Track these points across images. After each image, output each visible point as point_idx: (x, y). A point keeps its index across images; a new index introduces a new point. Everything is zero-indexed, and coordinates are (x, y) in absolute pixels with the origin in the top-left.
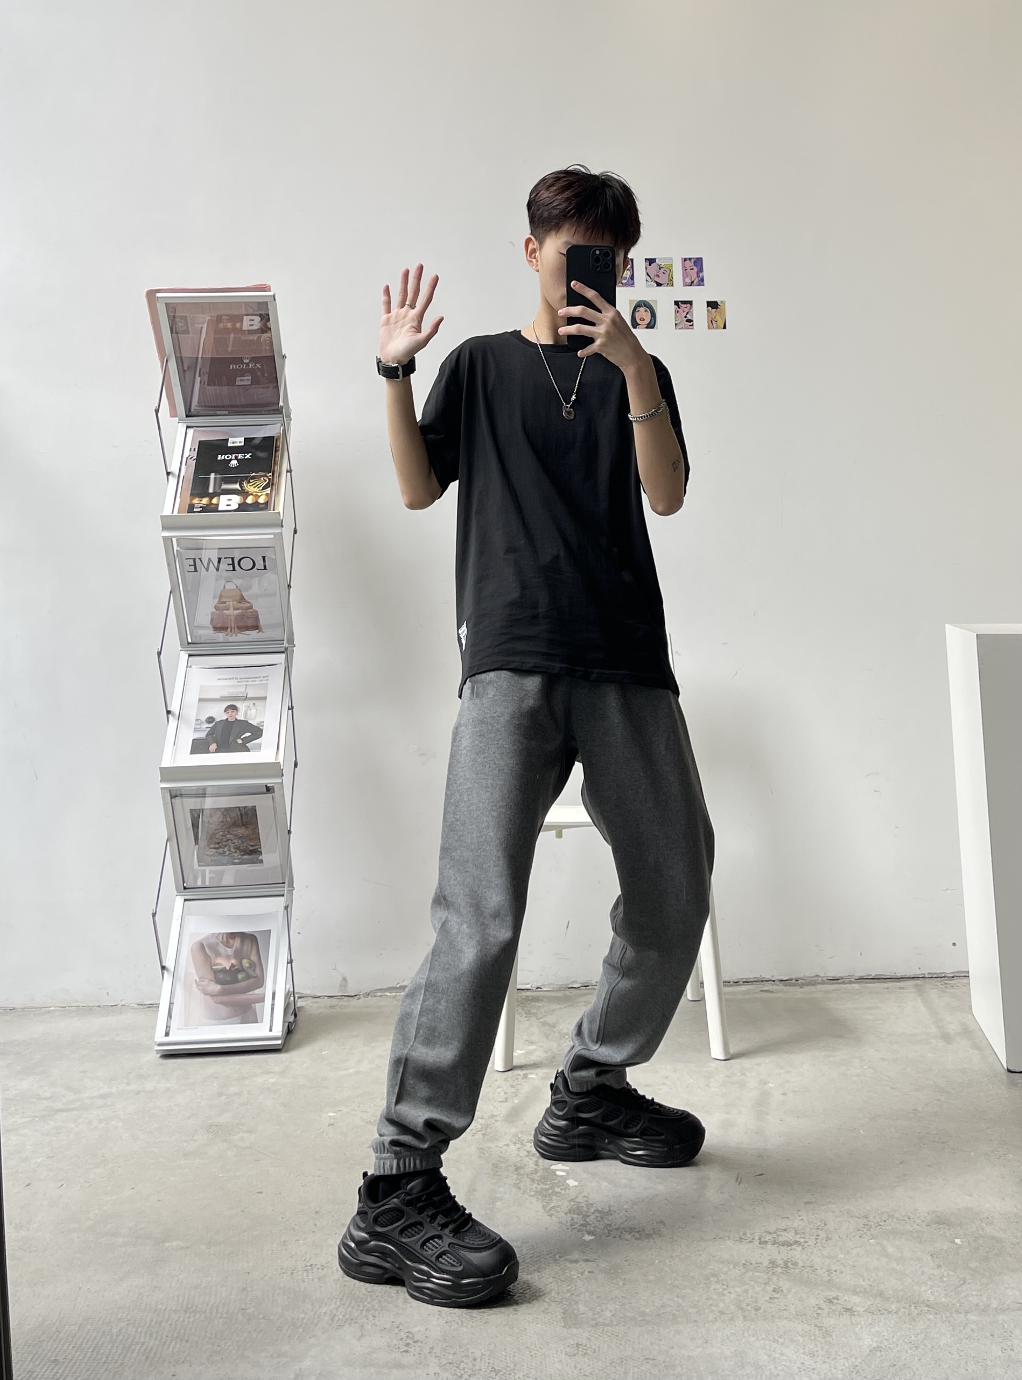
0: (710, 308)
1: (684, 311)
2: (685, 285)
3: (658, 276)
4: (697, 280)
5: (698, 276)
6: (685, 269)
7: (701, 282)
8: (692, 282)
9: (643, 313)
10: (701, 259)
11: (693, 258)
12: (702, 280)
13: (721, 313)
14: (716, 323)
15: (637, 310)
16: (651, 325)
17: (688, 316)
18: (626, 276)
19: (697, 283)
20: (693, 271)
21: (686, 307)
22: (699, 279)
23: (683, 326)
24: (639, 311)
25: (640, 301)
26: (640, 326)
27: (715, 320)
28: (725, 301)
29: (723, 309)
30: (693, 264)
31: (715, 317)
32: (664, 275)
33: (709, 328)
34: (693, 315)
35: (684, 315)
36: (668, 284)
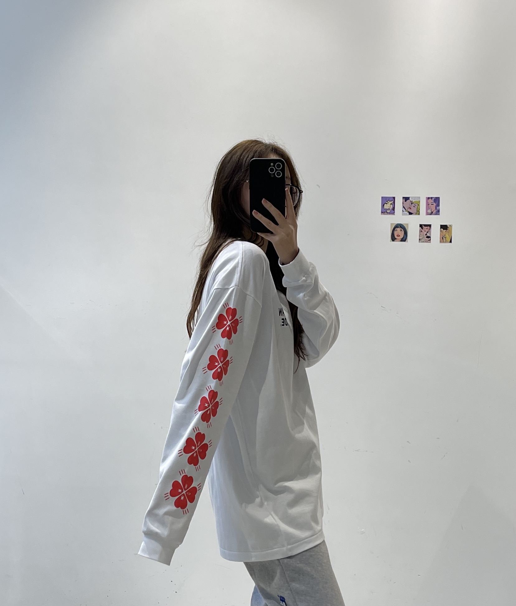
0: (442, 229)
1: (425, 231)
2: (428, 214)
3: (411, 209)
4: (435, 211)
5: (436, 209)
6: (428, 204)
7: (438, 213)
8: (432, 212)
9: (399, 232)
10: (439, 198)
11: (433, 197)
12: (439, 211)
13: (449, 233)
14: (445, 239)
15: (395, 230)
16: (404, 239)
17: (428, 234)
18: (389, 208)
19: (435, 213)
20: (433, 205)
21: (427, 229)
22: (437, 211)
23: (424, 241)
24: (396, 230)
25: (398, 224)
26: (396, 240)
27: (445, 237)
28: (452, 225)
29: (450, 231)
30: (433, 201)
31: (445, 235)
32: (414, 207)
33: (440, 242)
34: (430, 234)
35: (425, 234)
36: (416, 213)
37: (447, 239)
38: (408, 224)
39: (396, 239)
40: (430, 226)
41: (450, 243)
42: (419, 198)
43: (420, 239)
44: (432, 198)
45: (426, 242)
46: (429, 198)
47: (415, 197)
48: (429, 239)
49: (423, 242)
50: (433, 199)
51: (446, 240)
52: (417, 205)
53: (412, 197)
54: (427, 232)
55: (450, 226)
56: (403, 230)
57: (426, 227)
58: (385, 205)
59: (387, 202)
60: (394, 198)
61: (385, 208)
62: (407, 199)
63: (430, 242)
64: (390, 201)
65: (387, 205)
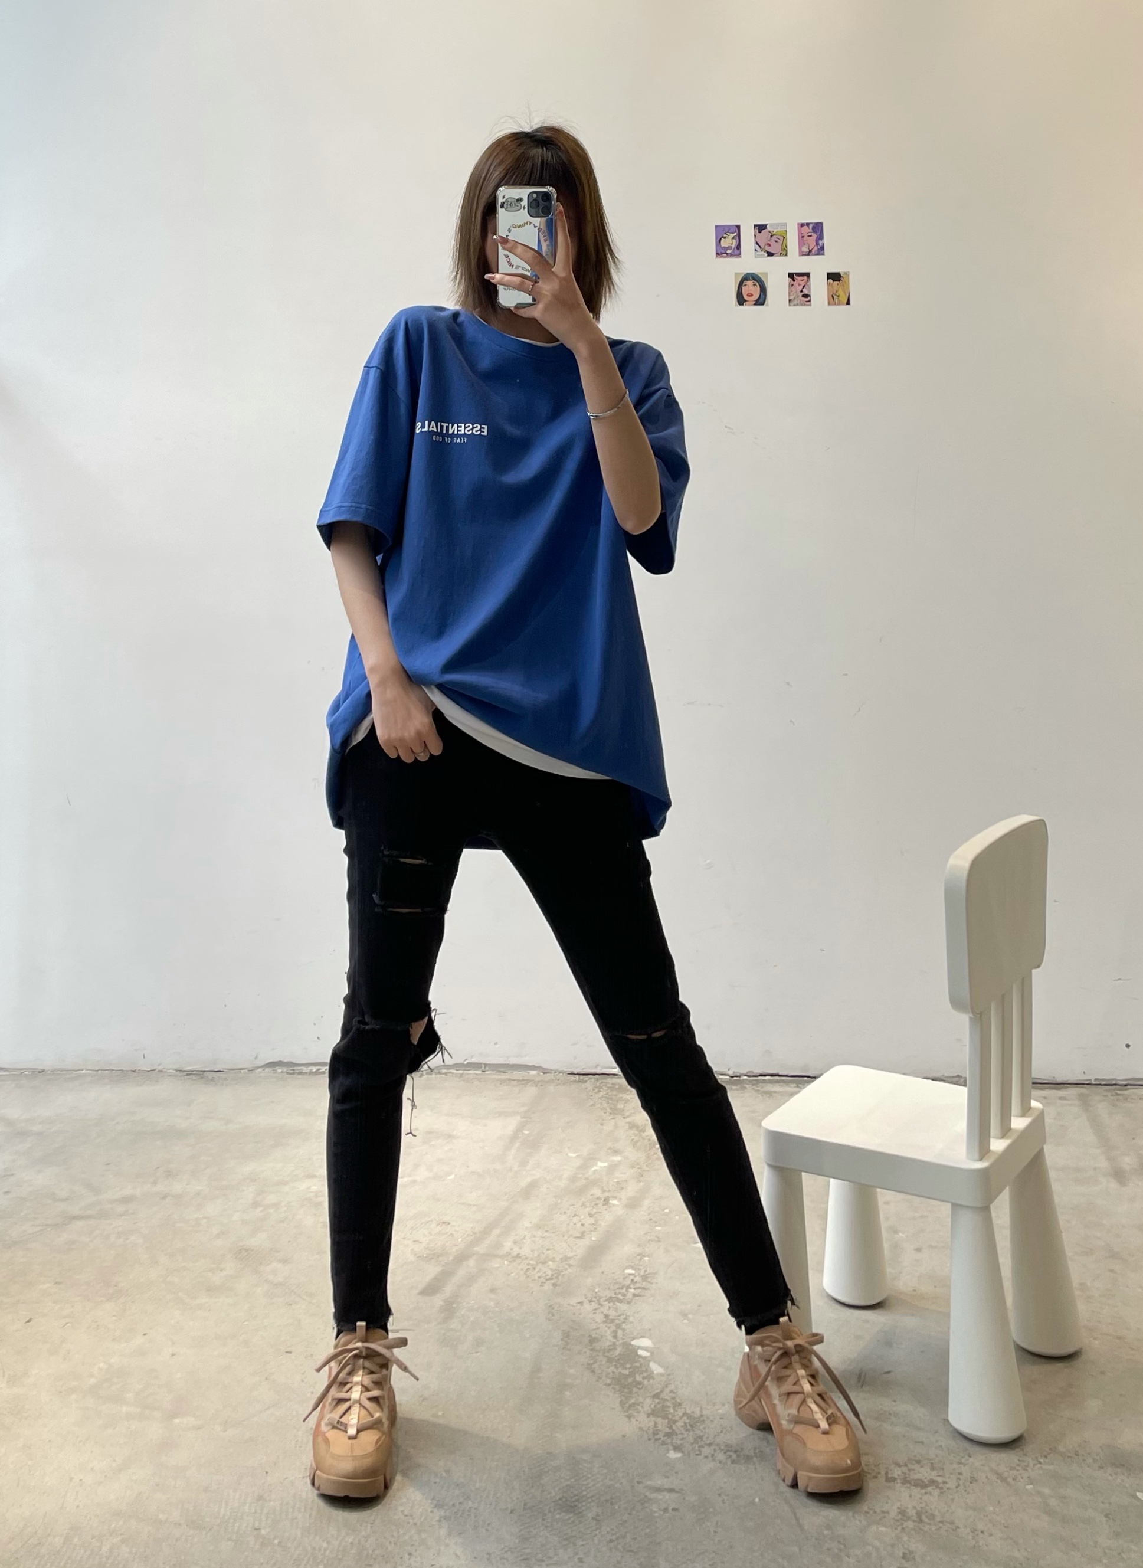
6: (802, 237)
8: (810, 251)
9: (751, 287)
10: (822, 223)
13: (844, 286)
14: (838, 299)
17: (804, 290)
18: (730, 245)
19: (816, 252)
21: (803, 280)
23: (798, 302)
24: (746, 285)
25: (748, 274)
26: (747, 303)
27: (837, 294)
28: (849, 272)
29: (846, 283)
32: (777, 243)
33: (829, 304)
35: (800, 289)
37: (840, 298)
38: (766, 274)
39: (746, 301)
40: (808, 275)
41: (848, 306)
42: (785, 225)
44: (808, 224)
45: (802, 305)
47: (778, 224)
49: (797, 305)
50: (811, 226)
51: (839, 301)
56: (757, 284)
57: (801, 278)
58: (722, 239)
59: (725, 235)
61: (723, 245)
62: (764, 228)
63: (810, 305)
64: (731, 233)
65: (727, 239)
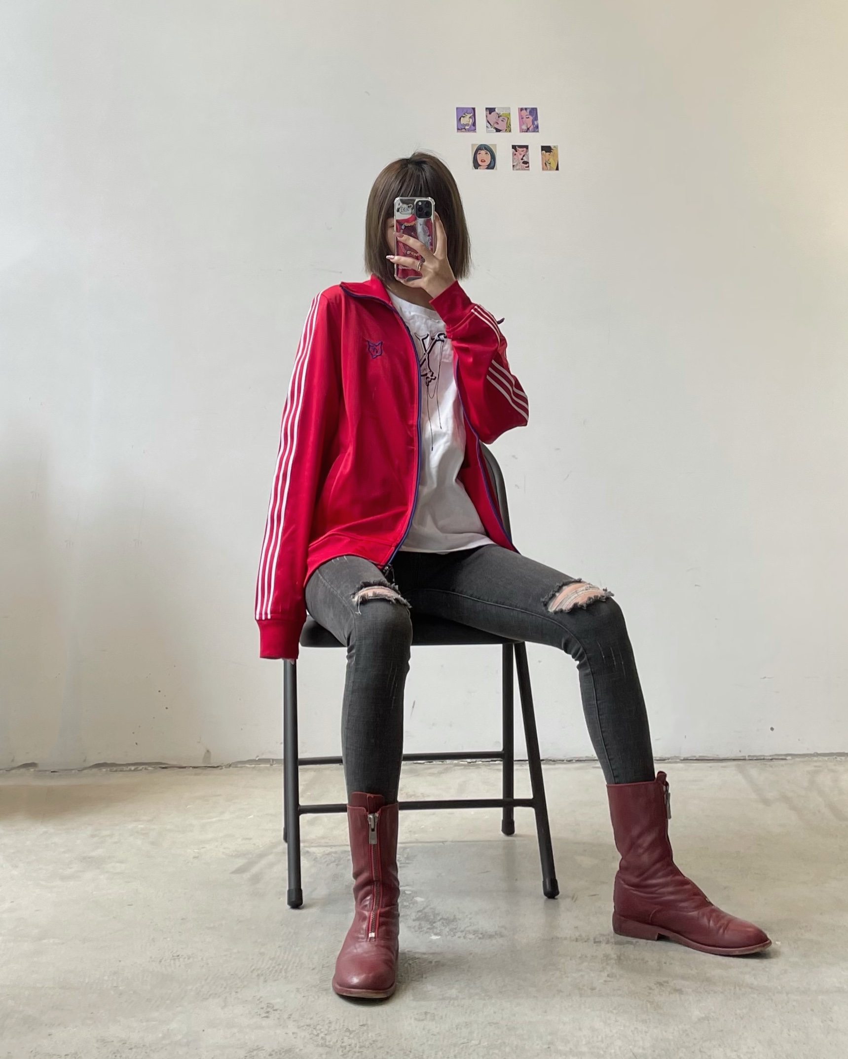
1: (520, 154)
4: (532, 127)
5: (533, 124)
6: (521, 118)
8: (528, 129)
9: (483, 156)
10: (536, 109)
13: (554, 157)
14: (550, 165)
15: (479, 153)
16: (491, 166)
19: (532, 130)
20: (528, 119)
22: (534, 126)
23: (520, 168)
26: (481, 167)
27: (549, 162)
28: (557, 146)
29: (555, 153)
30: (528, 114)
31: (549, 160)
32: (502, 122)
34: (528, 158)
36: (506, 130)
42: (509, 109)
43: (513, 166)
46: (522, 109)
48: (527, 165)
52: (507, 119)
53: (499, 108)
54: (524, 156)
55: (555, 147)
60: (474, 109)
61: (462, 122)
62: (493, 110)
63: (529, 170)
64: (468, 114)
65: (465, 118)
